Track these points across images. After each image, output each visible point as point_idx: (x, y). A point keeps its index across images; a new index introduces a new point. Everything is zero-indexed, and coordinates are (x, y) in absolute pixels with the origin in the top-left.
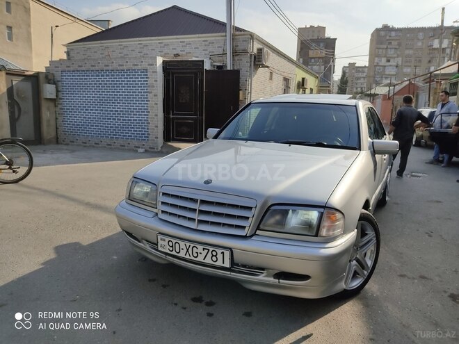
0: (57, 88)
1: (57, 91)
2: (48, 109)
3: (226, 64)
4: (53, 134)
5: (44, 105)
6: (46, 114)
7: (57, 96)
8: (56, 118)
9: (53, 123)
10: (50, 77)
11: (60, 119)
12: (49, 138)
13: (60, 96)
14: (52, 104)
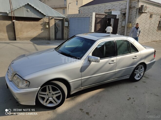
0: (68, 23)
1: (68, 24)
2: (66, 29)
3: (126, 13)
4: (67, 37)
5: (65, 28)
6: (65, 31)
7: (68, 26)
8: (68, 32)
9: (67, 34)
10: (67, 20)
11: (69, 33)
12: (65, 38)
13: (69, 26)
14: (67, 28)
